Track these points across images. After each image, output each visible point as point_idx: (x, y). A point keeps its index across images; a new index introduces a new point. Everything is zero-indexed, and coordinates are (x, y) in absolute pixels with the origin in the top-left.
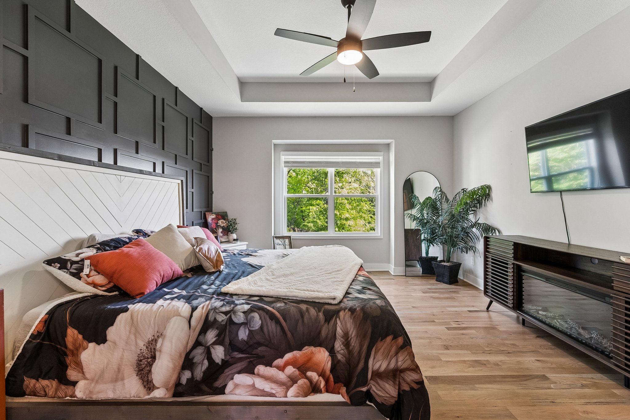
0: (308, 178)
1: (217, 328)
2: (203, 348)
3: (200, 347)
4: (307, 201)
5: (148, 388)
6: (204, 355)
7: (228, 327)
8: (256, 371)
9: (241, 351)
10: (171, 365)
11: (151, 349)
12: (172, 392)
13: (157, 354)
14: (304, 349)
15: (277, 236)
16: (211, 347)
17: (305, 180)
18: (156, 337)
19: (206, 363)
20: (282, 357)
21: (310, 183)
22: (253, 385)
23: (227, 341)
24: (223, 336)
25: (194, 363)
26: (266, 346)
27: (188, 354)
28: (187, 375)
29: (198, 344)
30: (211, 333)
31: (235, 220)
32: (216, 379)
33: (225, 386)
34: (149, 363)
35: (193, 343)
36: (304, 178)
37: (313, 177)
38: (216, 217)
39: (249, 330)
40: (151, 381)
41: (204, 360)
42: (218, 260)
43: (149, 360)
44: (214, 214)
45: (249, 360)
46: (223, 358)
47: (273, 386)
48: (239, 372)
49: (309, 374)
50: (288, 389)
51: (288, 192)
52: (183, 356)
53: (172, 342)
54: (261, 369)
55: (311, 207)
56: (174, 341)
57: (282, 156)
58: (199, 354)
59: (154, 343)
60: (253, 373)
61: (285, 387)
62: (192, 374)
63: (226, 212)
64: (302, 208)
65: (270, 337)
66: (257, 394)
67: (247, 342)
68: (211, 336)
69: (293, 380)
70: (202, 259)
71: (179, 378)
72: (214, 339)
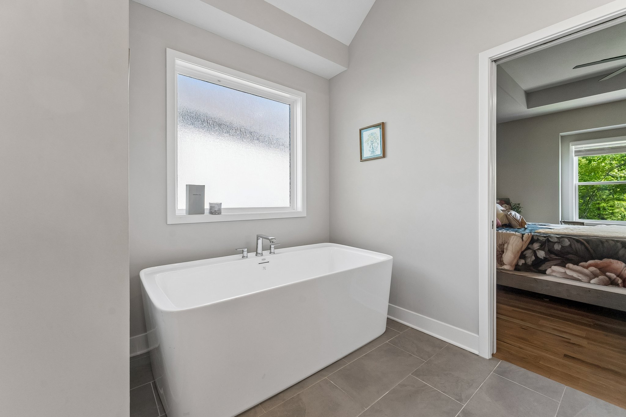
0: (611, 164)
1: (540, 243)
2: (531, 250)
3: (530, 250)
4: (610, 195)
5: (501, 264)
6: (532, 254)
7: (547, 243)
8: (567, 266)
9: (556, 255)
10: (513, 256)
11: (501, 248)
12: (514, 268)
13: (505, 251)
14: (603, 260)
15: (565, 221)
16: (536, 251)
17: (604, 167)
18: (504, 243)
19: (533, 258)
20: (586, 261)
21: (616, 170)
22: (565, 273)
23: (547, 249)
24: (544, 246)
25: (526, 257)
26: (575, 255)
27: (522, 252)
28: (522, 262)
29: (528, 248)
30: (536, 244)
31: (519, 204)
32: (540, 266)
33: (546, 270)
34: (501, 253)
35: (525, 248)
36: (603, 164)
37: (623, 162)
38: (500, 202)
39: (561, 246)
40: (503, 261)
41: (532, 256)
42: (522, 222)
43: (501, 252)
44: (499, 200)
45: (562, 260)
46: (545, 256)
47: (580, 275)
48: (555, 265)
49: (608, 274)
50: (591, 279)
51: (580, 180)
52: (520, 253)
53: (513, 246)
54: (570, 265)
55: (616, 202)
56: (514, 246)
57: (572, 146)
58: (528, 253)
59: (503, 245)
60: (565, 267)
61: (588, 278)
62: (525, 262)
63: (509, 199)
64: (599, 204)
65: (577, 251)
66: (567, 277)
67: (560, 251)
68: (536, 246)
69: (595, 276)
70: (512, 219)
71: (518, 262)
72: (538, 248)
